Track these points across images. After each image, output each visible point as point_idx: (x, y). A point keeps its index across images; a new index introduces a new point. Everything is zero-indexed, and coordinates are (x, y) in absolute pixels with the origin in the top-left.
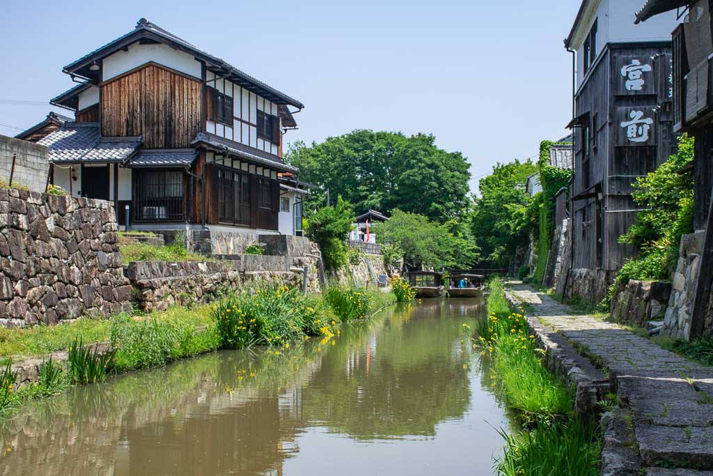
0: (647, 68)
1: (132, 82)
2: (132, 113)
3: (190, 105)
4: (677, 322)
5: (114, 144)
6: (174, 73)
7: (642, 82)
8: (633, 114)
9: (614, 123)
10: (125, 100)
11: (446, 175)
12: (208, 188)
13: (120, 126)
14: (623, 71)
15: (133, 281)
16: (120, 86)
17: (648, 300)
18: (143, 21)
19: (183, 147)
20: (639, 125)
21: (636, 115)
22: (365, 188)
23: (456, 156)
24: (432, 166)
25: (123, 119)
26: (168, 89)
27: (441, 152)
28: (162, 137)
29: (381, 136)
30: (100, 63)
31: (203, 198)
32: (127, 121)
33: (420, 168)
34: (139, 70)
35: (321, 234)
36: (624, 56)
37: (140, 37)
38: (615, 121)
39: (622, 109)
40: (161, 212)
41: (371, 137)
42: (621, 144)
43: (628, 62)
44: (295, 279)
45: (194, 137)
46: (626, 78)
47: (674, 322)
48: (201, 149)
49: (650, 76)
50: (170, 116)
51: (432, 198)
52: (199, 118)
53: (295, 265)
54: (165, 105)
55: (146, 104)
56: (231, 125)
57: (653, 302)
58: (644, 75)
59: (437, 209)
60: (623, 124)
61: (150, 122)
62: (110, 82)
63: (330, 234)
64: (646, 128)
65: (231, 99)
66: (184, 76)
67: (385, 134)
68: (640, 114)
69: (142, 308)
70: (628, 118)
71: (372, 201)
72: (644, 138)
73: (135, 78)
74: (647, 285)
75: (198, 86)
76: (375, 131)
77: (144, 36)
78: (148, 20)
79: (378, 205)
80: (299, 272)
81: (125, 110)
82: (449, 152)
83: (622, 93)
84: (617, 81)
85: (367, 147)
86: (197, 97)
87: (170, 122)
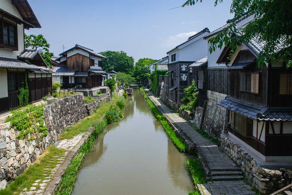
0: (186, 66)
1: (74, 58)
2: (74, 64)
3: (87, 63)
4: (196, 123)
5: (70, 72)
6: (83, 56)
7: (185, 69)
8: (183, 75)
9: (180, 77)
10: (72, 61)
11: (130, 62)
12: (91, 81)
13: (71, 67)
14: (182, 67)
15: (87, 109)
16: (71, 58)
17: (189, 116)
18: (77, 45)
19: (85, 72)
20: (184, 77)
21: (184, 75)
22: (110, 65)
23: (131, 57)
24: (126, 60)
25: (72, 66)
26: (82, 59)
27: (128, 56)
28: (81, 70)
29: (114, 52)
30: (67, 54)
31: (90, 83)
32: (73, 66)
33: (124, 60)
34: (75, 55)
35: (110, 85)
36: (182, 64)
37: (76, 48)
38: (180, 76)
39: (182, 74)
40: (81, 86)
41: (112, 52)
42: (181, 81)
43: (183, 65)
44: (108, 98)
45: (88, 70)
46: (182, 68)
47: (195, 123)
48: (89, 73)
49: (186, 68)
50: (82, 65)
51: (126, 67)
52: (89, 65)
53: (108, 95)
54: (81, 63)
55: (77, 62)
56: (94, 66)
57: (190, 117)
58: (185, 68)
59: (127, 70)
60: (182, 77)
61: (78, 66)
62: (69, 57)
63: (112, 85)
64: (186, 78)
65: (94, 60)
66: (85, 56)
67: (115, 52)
68: (185, 75)
69: (89, 114)
70: (183, 76)
71: (112, 68)
72: (186, 80)
73: (74, 57)
74: (189, 112)
75: (89, 59)
76: (112, 51)
77: (77, 48)
78: (78, 44)
79: (113, 69)
80: (109, 97)
81: (72, 64)
82: (129, 57)
83: (182, 71)
84: (181, 69)
85: (111, 55)
86: (88, 61)
87: (82, 66)
